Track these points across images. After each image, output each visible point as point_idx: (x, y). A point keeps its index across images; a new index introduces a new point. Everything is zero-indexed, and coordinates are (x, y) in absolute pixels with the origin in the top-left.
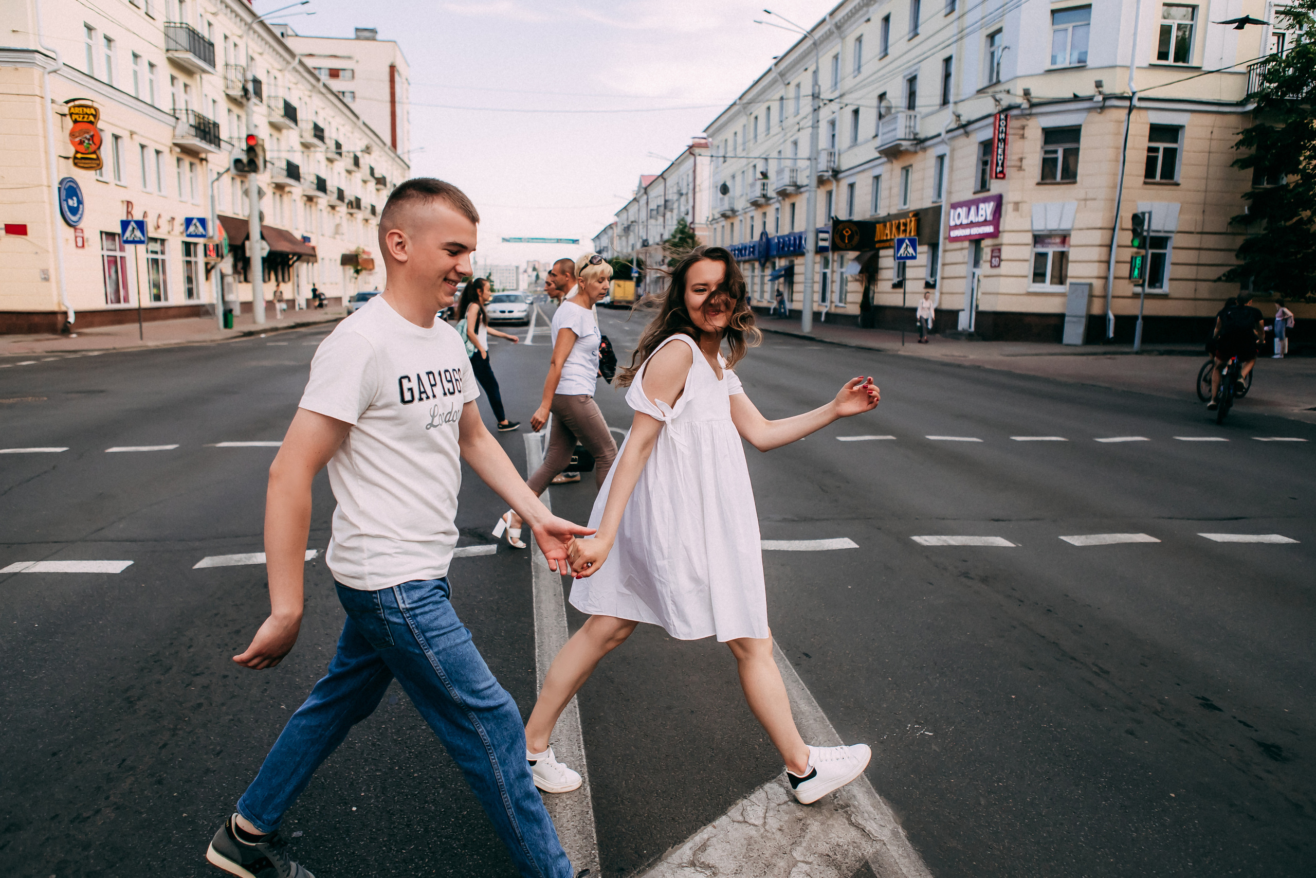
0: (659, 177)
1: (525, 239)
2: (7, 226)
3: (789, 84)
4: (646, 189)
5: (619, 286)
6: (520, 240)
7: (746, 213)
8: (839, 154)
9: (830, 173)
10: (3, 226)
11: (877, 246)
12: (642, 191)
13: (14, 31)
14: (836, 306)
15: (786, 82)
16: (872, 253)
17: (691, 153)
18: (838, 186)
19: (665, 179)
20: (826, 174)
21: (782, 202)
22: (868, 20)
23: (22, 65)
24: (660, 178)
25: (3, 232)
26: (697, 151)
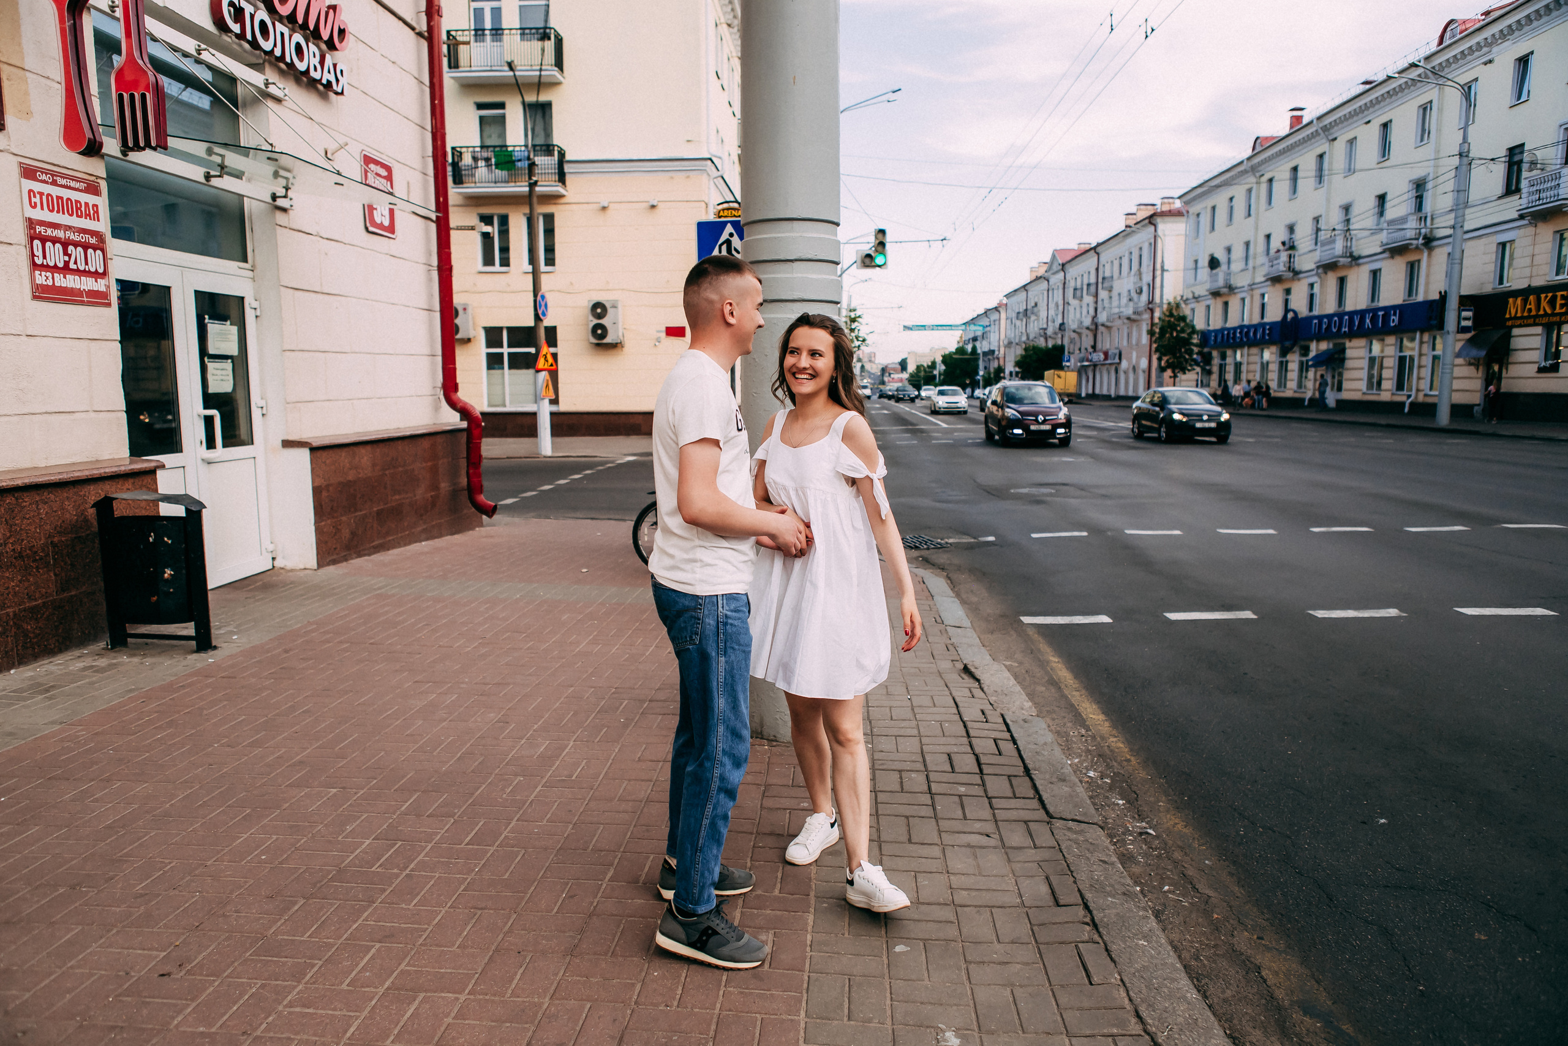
0: (1091, 249)
1: (929, 327)
2: (667, 328)
3: (1335, 139)
4: (1063, 265)
5: (1059, 377)
6: (923, 327)
7: (1252, 290)
8: (1432, 219)
9: (1421, 241)
10: (664, 329)
11: (1509, 323)
12: (1056, 267)
13: (688, 141)
14: (1426, 395)
15: (1331, 138)
16: (1502, 332)
17: (1150, 223)
18: (1429, 255)
19: (1098, 254)
20: (1415, 242)
21: (1323, 276)
22: (1490, 61)
23: (694, 172)
24: (1093, 251)
25: (664, 334)
26: (1159, 220)
